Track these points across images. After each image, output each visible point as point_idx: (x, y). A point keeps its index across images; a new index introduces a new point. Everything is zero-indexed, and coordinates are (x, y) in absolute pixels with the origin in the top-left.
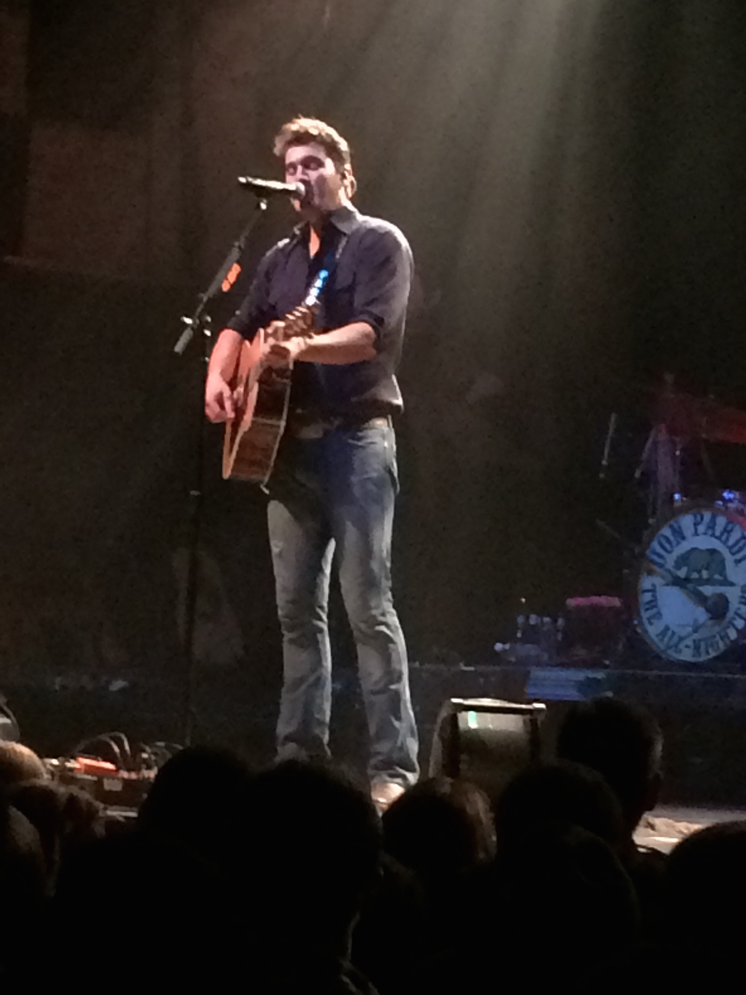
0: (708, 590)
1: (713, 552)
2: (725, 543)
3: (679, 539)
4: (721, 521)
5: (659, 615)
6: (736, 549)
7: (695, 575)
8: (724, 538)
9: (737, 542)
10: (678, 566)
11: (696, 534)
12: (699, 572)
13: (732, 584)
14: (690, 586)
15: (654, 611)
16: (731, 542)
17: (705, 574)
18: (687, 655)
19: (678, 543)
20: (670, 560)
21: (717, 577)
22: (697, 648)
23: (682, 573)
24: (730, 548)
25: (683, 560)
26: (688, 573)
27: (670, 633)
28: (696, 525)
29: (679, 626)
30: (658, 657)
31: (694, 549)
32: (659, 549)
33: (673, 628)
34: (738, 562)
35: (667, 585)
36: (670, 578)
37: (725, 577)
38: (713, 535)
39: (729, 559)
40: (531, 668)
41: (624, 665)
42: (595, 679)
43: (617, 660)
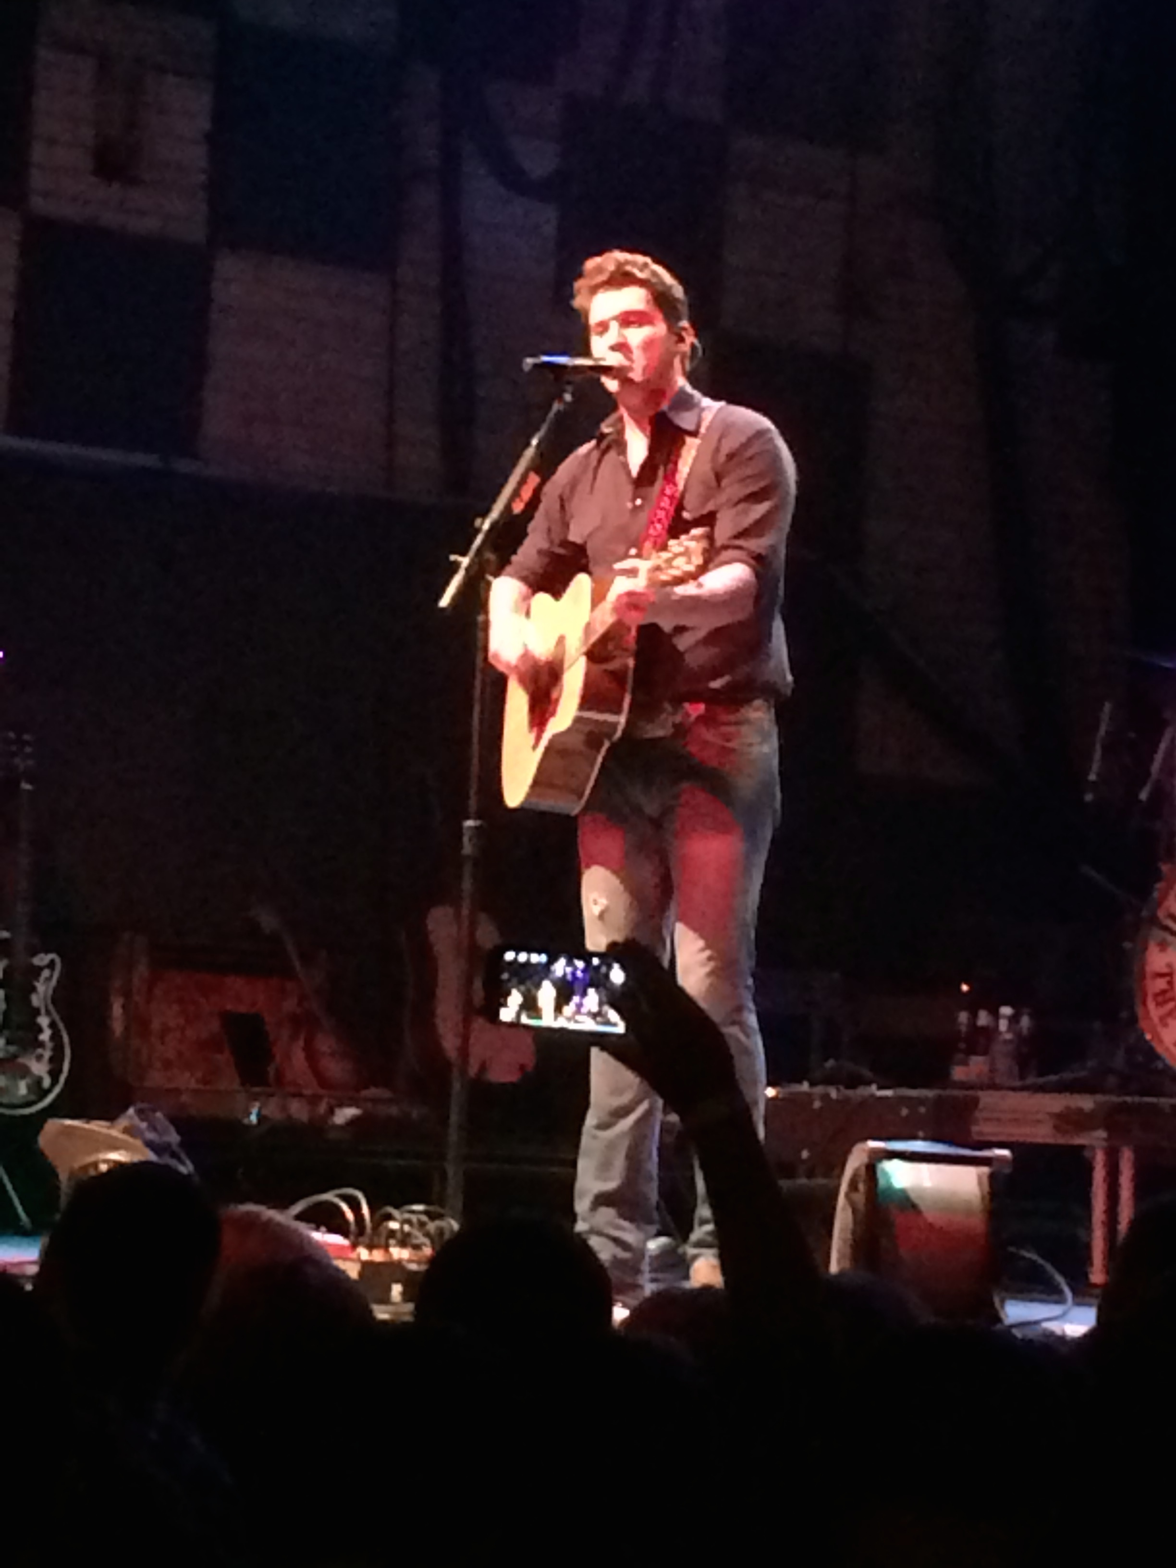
40: (980, 1093)
41: (1122, 1089)
42: (1080, 1111)
43: (1112, 1080)
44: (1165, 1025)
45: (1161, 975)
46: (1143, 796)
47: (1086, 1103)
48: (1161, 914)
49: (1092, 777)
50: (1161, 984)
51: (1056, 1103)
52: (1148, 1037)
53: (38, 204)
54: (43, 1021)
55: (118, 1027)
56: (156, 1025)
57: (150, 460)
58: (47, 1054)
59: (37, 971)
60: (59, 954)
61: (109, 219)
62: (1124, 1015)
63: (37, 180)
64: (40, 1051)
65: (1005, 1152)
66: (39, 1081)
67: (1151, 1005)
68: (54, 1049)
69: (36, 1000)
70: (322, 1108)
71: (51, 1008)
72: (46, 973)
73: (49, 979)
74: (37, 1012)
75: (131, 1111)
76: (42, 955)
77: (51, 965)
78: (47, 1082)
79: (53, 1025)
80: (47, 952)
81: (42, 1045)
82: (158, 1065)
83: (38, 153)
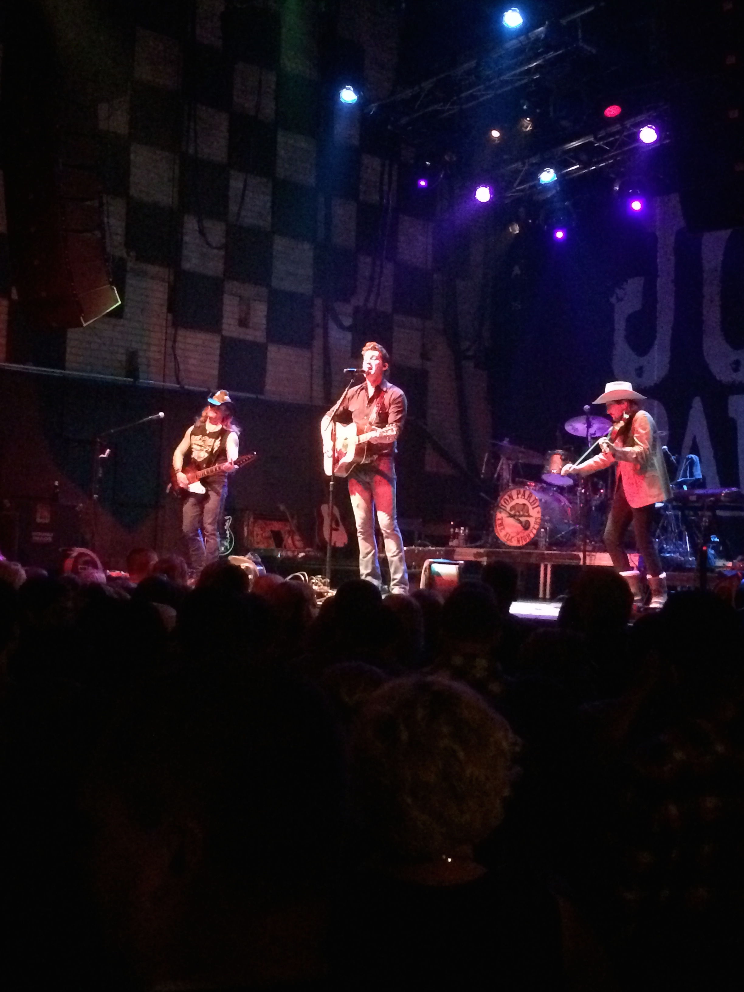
0: (523, 519)
1: (524, 505)
2: (529, 501)
3: (511, 500)
4: (527, 493)
5: (504, 528)
6: (532, 504)
7: (517, 514)
8: (528, 499)
9: (534, 501)
10: (511, 510)
11: (518, 498)
12: (519, 512)
13: (531, 517)
14: (516, 518)
15: (502, 527)
16: (531, 501)
17: (521, 513)
18: (514, 543)
19: (511, 501)
20: (508, 508)
21: (526, 514)
22: (519, 541)
23: (512, 513)
24: (531, 503)
25: (513, 508)
26: (515, 512)
27: (508, 535)
28: (518, 494)
29: (512, 532)
30: (504, 544)
31: (517, 504)
32: (504, 504)
33: (510, 533)
34: (533, 508)
35: (508, 517)
36: (508, 515)
37: (529, 515)
38: (524, 498)
39: (530, 508)
40: (455, 548)
41: (491, 547)
42: (480, 553)
43: (488, 545)
44: (501, 531)
45: (499, 519)
46: (496, 476)
47: (482, 550)
48: (500, 505)
49: (483, 471)
50: (499, 522)
51: (475, 550)
52: (497, 534)
53: (224, 333)
54: (228, 532)
55: (246, 534)
56: (255, 533)
57: (253, 396)
58: (229, 541)
59: (226, 521)
60: (231, 517)
61: (242, 337)
62: (491, 529)
63: (225, 327)
64: (227, 540)
65: (462, 562)
66: (227, 547)
67: (498, 526)
68: (230, 539)
69: (226, 527)
70: (296, 553)
71: (229, 529)
72: (228, 521)
73: (229, 522)
74: (226, 530)
75: (249, 554)
76: (227, 517)
77: (229, 519)
78: (228, 547)
79: (230, 533)
80: (228, 516)
81: (227, 538)
82: (256, 543)
83: (225, 320)
